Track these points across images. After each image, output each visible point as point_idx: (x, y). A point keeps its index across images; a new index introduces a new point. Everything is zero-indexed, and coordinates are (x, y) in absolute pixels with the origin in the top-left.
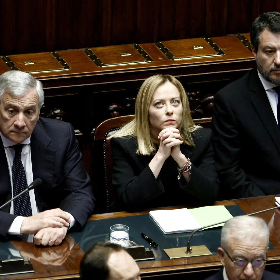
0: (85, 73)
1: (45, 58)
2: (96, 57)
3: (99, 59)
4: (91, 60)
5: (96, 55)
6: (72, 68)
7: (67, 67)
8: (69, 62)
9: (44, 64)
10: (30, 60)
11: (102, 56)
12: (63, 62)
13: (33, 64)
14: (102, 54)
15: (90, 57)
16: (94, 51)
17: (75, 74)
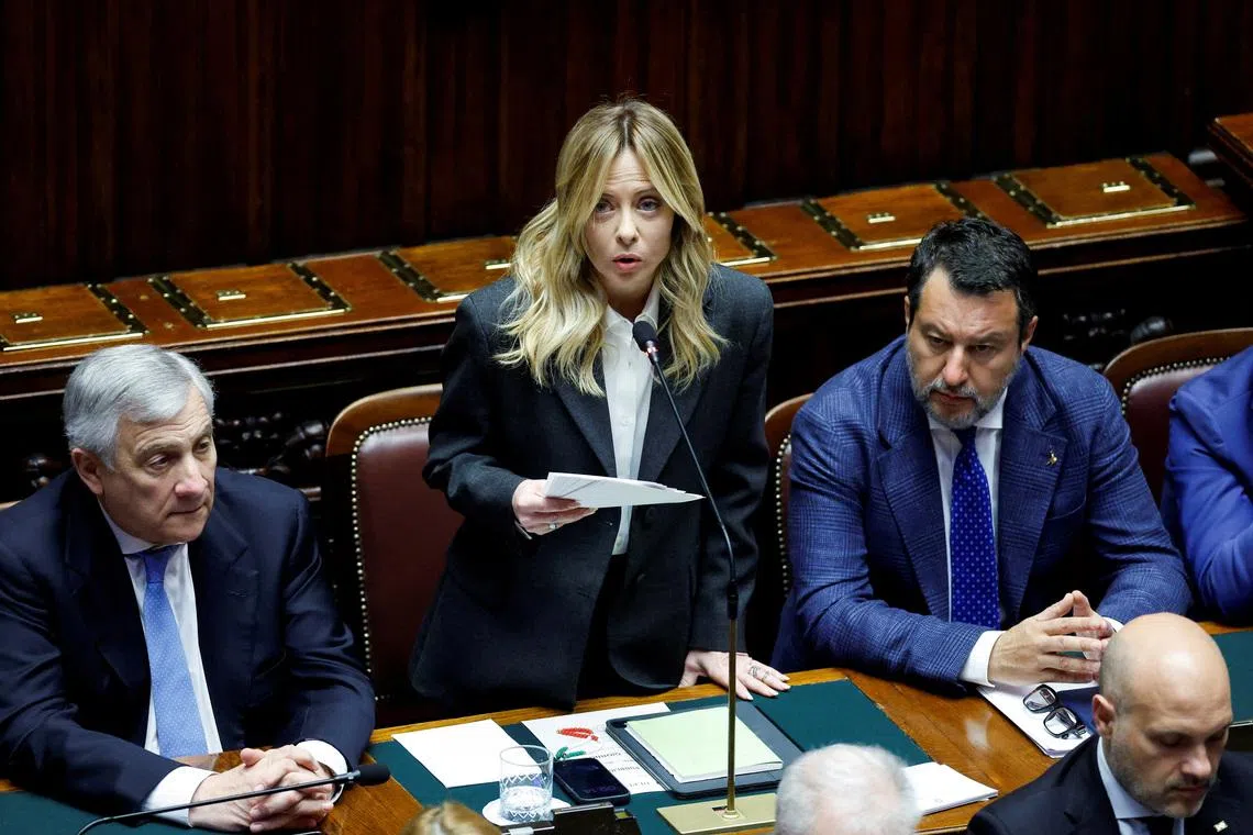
0: (393, 321)
1: (273, 280)
2: (416, 276)
3: (424, 281)
4: (402, 282)
5: (416, 269)
6: (354, 306)
7: (338, 304)
8: (341, 291)
9: (272, 298)
10: (232, 286)
11: (432, 271)
12: (325, 292)
13: (243, 296)
14: (431, 264)
15: (398, 273)
16: (408, 256)
17: (368, 324)
